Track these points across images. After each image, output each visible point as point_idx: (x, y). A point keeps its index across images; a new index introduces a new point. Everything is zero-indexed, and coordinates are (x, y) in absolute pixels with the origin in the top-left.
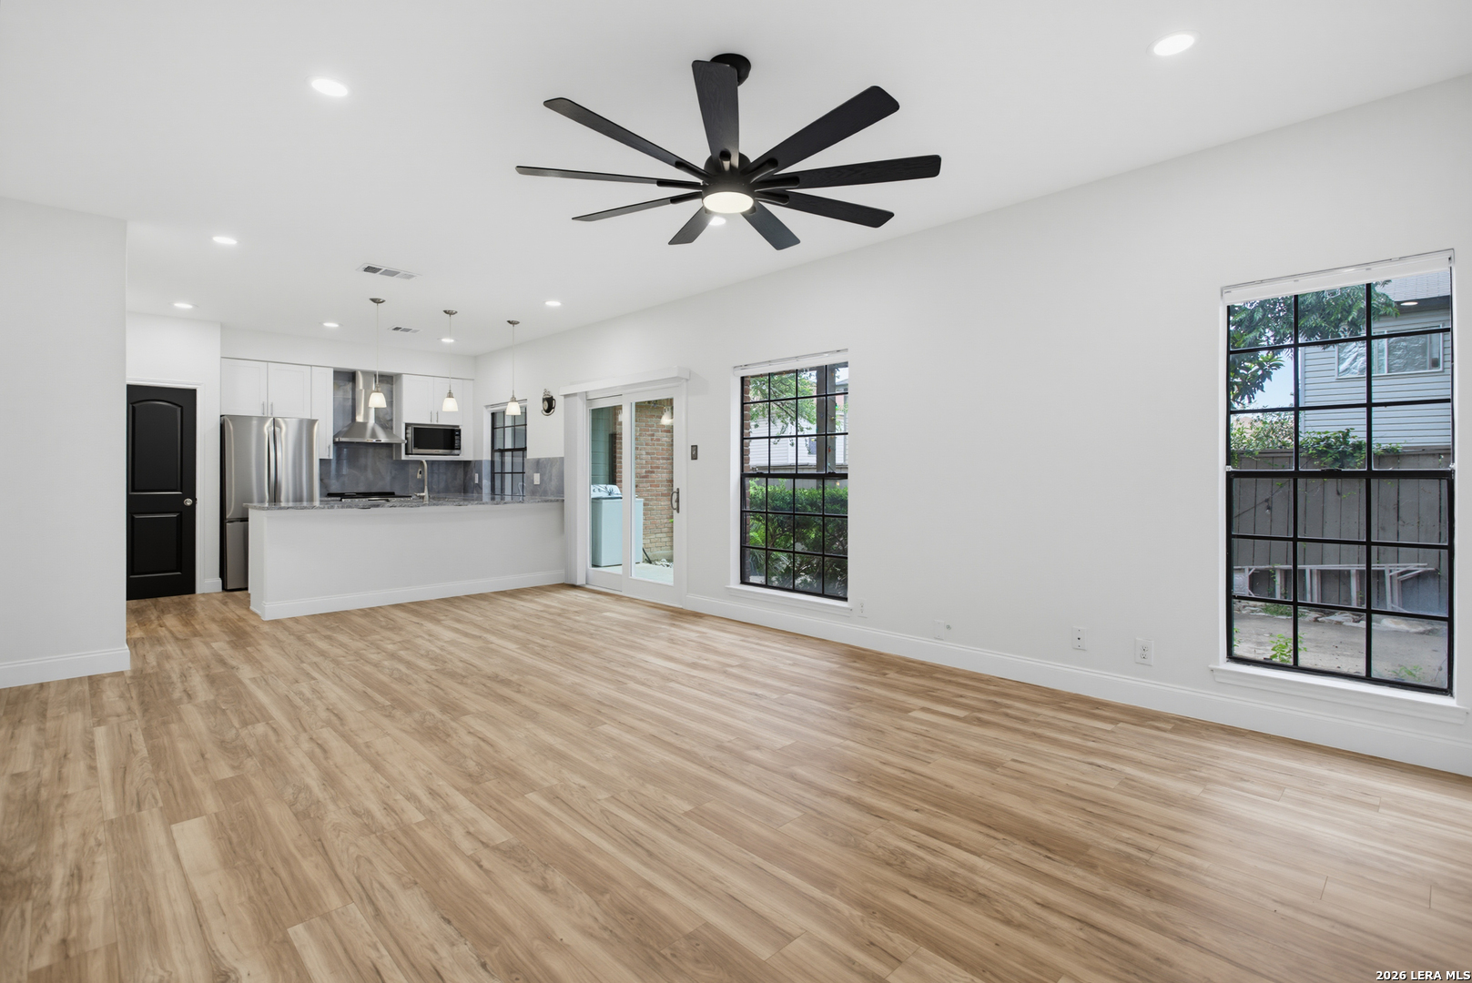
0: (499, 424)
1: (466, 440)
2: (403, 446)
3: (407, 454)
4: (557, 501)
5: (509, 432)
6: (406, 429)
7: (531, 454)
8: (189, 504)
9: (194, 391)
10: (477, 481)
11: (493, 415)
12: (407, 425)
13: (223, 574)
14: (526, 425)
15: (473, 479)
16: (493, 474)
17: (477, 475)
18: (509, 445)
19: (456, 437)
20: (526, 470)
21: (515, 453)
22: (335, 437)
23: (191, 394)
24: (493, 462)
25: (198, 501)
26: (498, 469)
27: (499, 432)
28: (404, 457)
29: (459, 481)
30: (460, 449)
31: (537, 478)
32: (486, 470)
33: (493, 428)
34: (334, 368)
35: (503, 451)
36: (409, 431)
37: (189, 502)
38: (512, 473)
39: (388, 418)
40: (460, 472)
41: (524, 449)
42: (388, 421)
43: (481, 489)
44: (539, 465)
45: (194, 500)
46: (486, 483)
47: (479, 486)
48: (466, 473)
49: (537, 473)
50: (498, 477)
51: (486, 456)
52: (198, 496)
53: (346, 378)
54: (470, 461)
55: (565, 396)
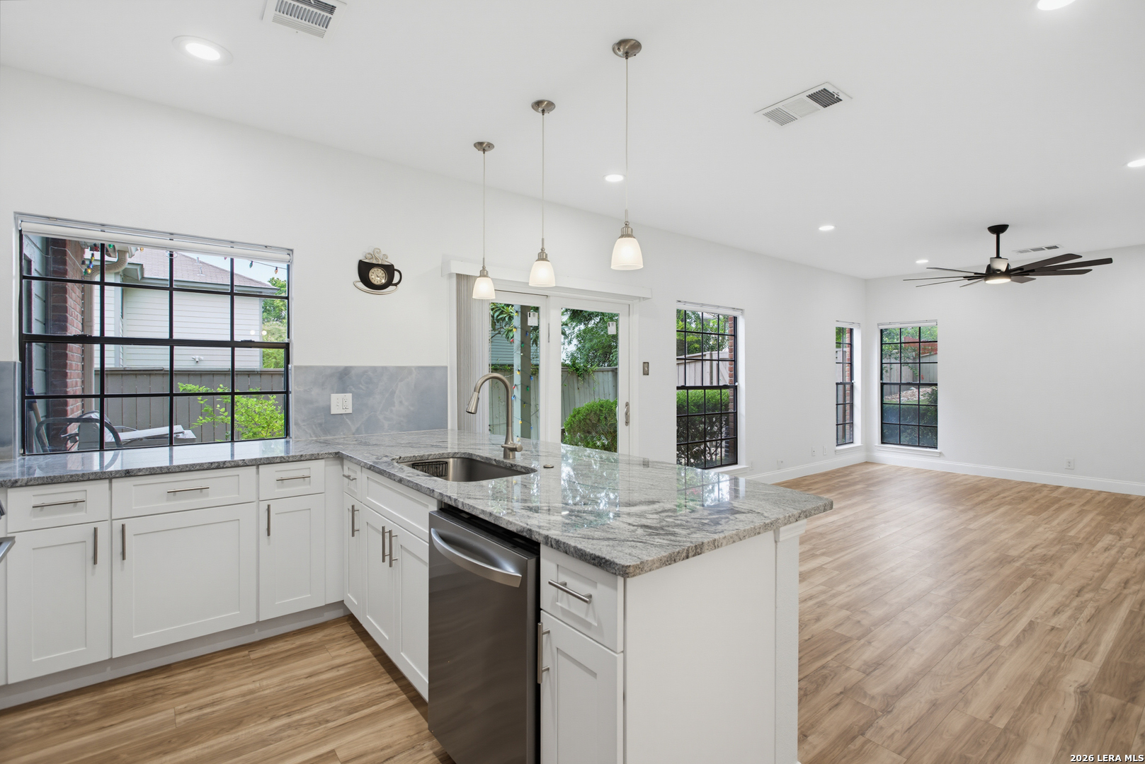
20: (294, 387)
31: (343, 403)
55: (459, 276)
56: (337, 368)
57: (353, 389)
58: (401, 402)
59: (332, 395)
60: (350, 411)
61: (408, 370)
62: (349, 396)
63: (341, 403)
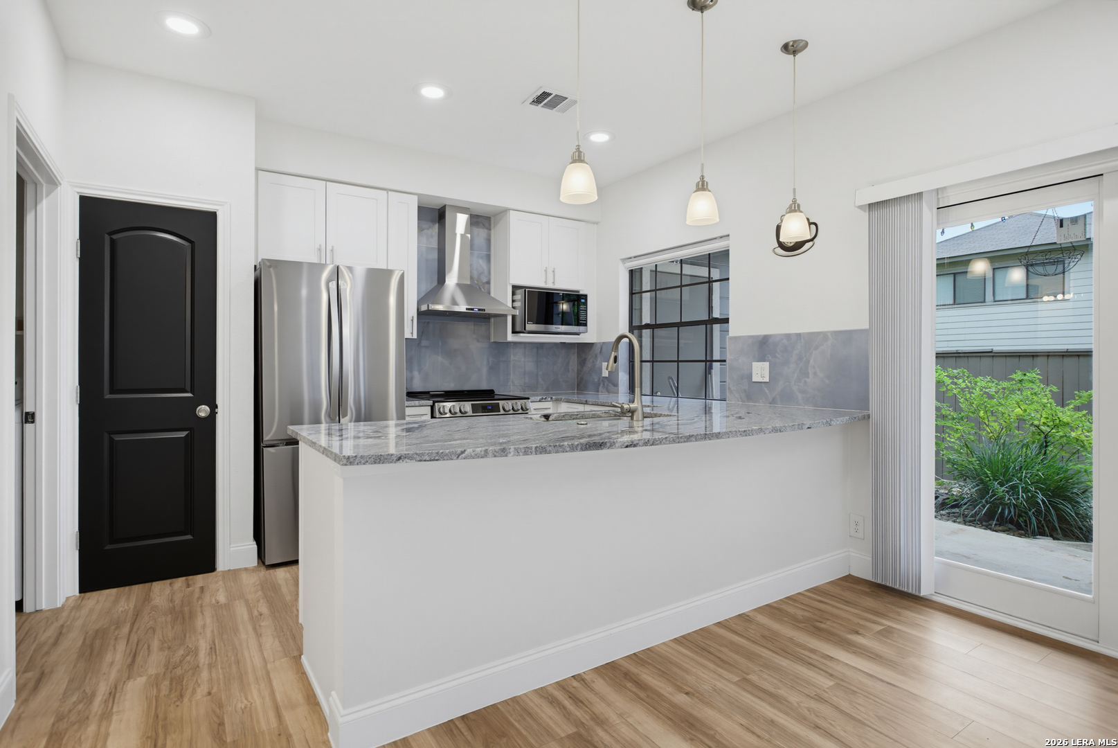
0: (643, 286)
1: (593, 310)
2: (509, 319)
3: (514, 332)
6: (513, 294)
7: (738, 329)
8: (202, 414)
9: (213, 216)
10: (605, 374)
11: (632, 274)
12: (513, 288)
13: (258, 535)
15: (597, 369)
17: (605, 365)
19: (583, 308)
21: (683, 328)
22: (419, 303)
23: (208, 220)
25: (220, 410)
26: (647, 355)
28: (509, 337)
29: (572, 374)
30: (585, 325)
33: (632, 293)
34: (419, 196)
35: (655, 327)
36: (519, 297)
37: (203, 411)
38: (678, 361)
39: (485, 280)
40: (574, 360)
41: (726, 321)
42: (484, 283)
43: (616, 386)
45: (213, 407)
46: (623, 378)
47: (610, 382)
48: (582, 362)
52: (219, 401)
53: (430, 217)
54: (593, 344)
55: (872, 206)
56: (758, 336)
57: (770, 358)
58: (815, 374)
59: (753, 363)
60: (767, 380)
61: (824, 336)
62: (767, 364)
63: (760, 372)
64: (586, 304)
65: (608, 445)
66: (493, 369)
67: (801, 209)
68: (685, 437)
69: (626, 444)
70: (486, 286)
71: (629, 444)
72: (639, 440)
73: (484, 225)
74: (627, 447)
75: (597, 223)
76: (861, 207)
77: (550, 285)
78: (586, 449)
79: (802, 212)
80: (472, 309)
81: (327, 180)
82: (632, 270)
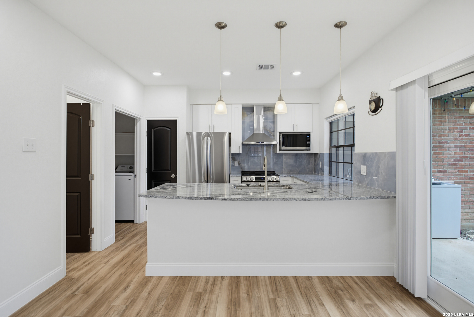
0: (335, 129)
2: (278, 145)
3: (280, 150)
4: (389, 197)
5: (342, 133)
6: (279, 136)
7: (357, 149)
9: (175, 121)
10: (321, 167)
11: (331, 123)
12: (280, 133)
14: (354, 127)
15: (318, 164)
16: (331, 162)
17: (321, 163)
18: (342, 143)
19: (308, 139)
20: (354, 162)
21: (345, 148)
22: (242, 141)
24: (330, 155)
26: (334, 159)
27: (335, 135)
28: (278, 152)
29: (311, 166)
30: (309, 146)
31: (364, 170)
32: (326, 160)
33: (331, 132)
34: (242, 105)
35: (338, 147)
36: (281, 137)
37: (173, 176)
38: (343, 163)
39: (272, 130)
40: (312, 160)
41: (353, 145)
43: (323, 172)
44: (365, 158)
45: (176, 175)
46: (326, 169)
47: (322, 170)
48: (315, 161)
49: (365, 165)
50: (334, 165)
51: (326, 150)
52: (178, 173)
53: (248, 110)
54: (317, 154)
55: (398, 89)
56: (363, 153)
57: (367, 164)
58: (382, 173)
59: (361, 166)
60: (366, 174)
62: (365, 167)
64: (310, 138)
65: (215, 199)
66: (275, 164)
67: (344, 99)
68: (249, 199)
69: (222, 199)
70: (273, 133)
71: (223, 199)
72: (228, 198)
73: (272, 110)
74: (222, 200)
75: (319, 103)
76: (392, 90)
77: (295, 131)
78: (206, 199)
79: (344, 100)
80: (259, 143)
81: (212, 104)
82: (331, 122)
